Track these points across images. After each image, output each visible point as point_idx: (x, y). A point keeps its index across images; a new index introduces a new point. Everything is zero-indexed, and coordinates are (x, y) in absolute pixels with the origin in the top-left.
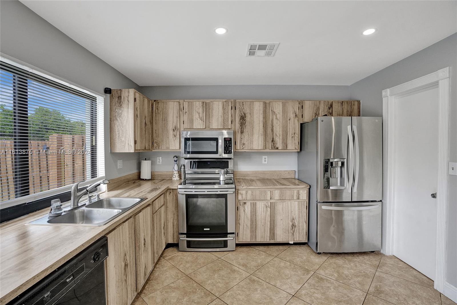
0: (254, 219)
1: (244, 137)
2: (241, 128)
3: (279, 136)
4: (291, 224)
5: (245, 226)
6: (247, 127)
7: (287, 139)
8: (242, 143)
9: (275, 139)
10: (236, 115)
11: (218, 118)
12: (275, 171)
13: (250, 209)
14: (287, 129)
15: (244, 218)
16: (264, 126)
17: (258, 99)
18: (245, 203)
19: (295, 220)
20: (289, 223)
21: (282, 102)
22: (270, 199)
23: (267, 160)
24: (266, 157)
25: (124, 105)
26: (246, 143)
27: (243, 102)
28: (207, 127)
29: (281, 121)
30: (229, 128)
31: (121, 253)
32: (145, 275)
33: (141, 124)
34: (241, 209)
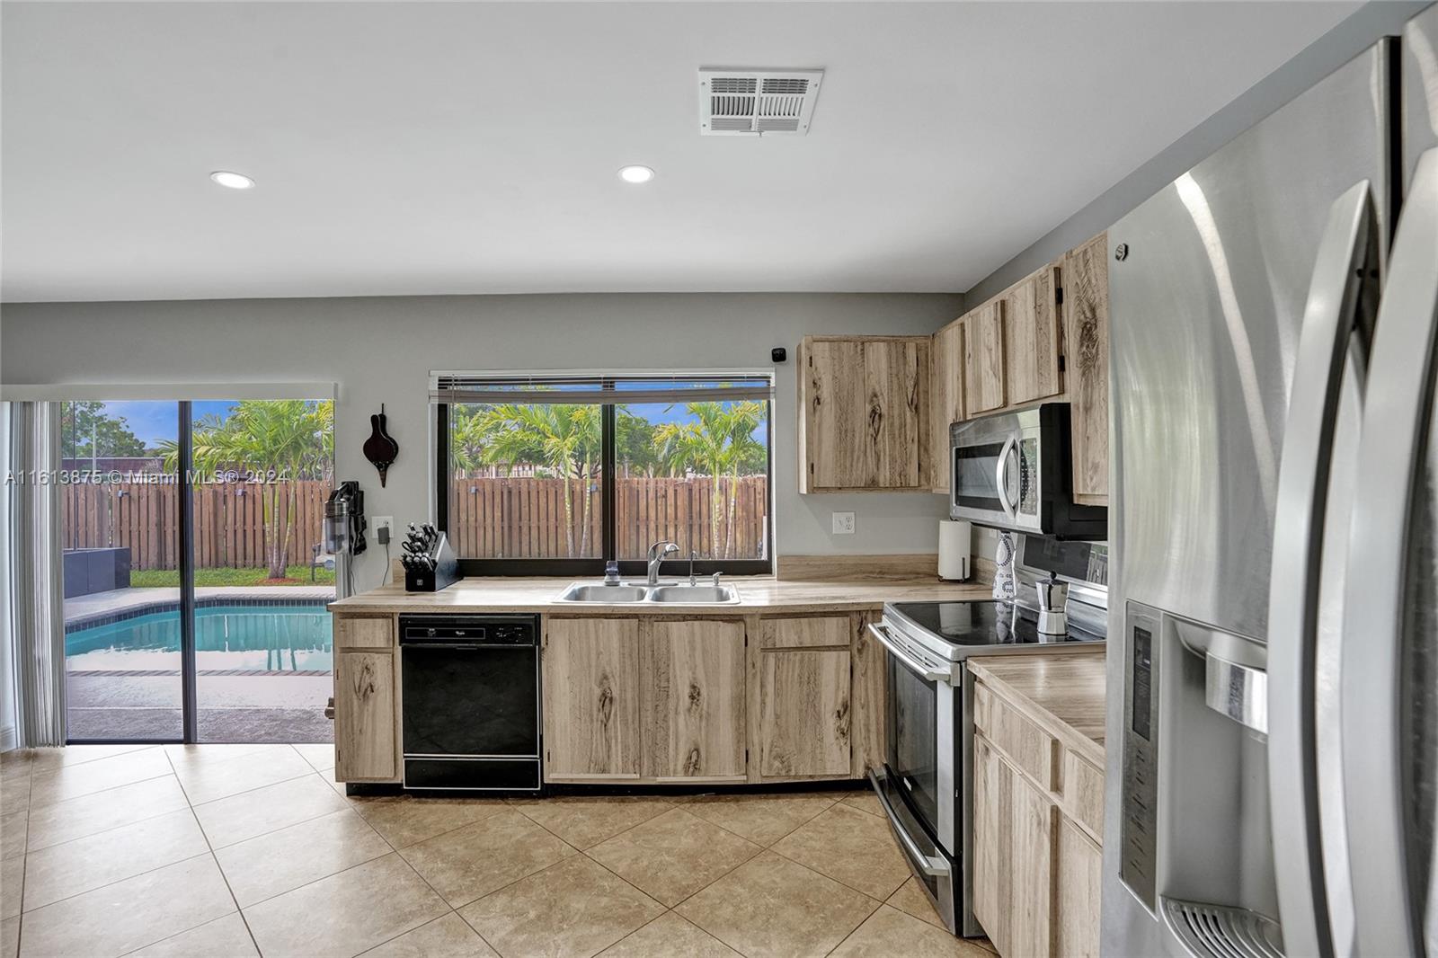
0: (1007, 851)
1: (1096, 430)
2: (1087, 386)
5: (987, 861)
6: (1102, 377)
8: (1090, 465)
13: (998, 791)
15: (985, 819)
18: (987, 751)
22: (1053, 785)
27: (1086, 252)
28: (1009, 400)
30: (1053, 392)
31: (590, 666)
32: (693, 765)
33: (843, 416)
34: (979, 769)
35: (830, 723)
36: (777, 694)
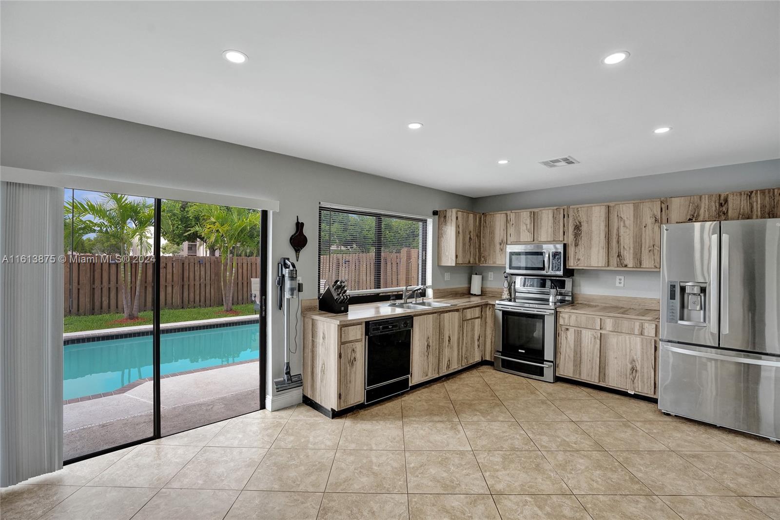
0: (579, 350)
1: (580, 251)
2: (576, 241)
3: (628, 250)
4: (630, 366)
5: (567, 357)
6: (583, 238)
7: (641, 253)
8: (576, 259)
9: (622, 253)
10: (569, 225)
11: (548, 229)
12: (635, 298)
13: (573, 338)
14: (641, 239)
15: (566, 347)
16: (606, 237)
17: (598, 203)
18: (567, 329)
19: (637, 362)
20: (626, 365)
21: (633, 203)
22: (601, 329)
23: (622, 281)
24: (622, 278)
25: (448, 224)
26: (582, 258)
27: (578, 208)
28: (535, 240)
29: (632, 228)
30: (561, 240)
31: (424, 334)
32: (448, 367)
33: (464, 239)
34: (562, 335)
35: (476, 343)
36: (466, 336)
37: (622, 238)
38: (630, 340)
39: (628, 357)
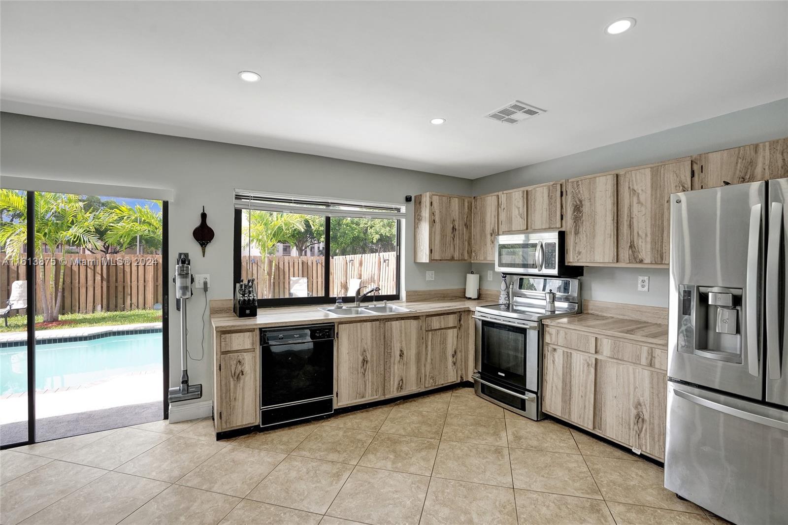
0: (568, 380)
1: (580, 241)
2: (576, 226)
3: (644, 236)
4: (634, 412)
6: (584, 223)
7: (662, 242)
8: (577, 252)
9: (635, 243)
10: (568, 205)
11: (542, 213)
12: (664, 310)
13: (562, 362)
14: (663, 221)
15: (553, 374)
16: (613, 220)
17: (603, 171)
18: (555, 350)
19: (643, 407)
20: (629, 409)
21: (651, 168)
22: (596, 352)
24: (646, 278)
25: (423, 211)
26: (583, 251)
27: (578, 182)
28: (529, 227)
29: (649, 206)
30: (558, 227)
31: (358, 347)
32: (400, 387)
33: (443, 230)
34: (549, 357)
35: (450, 360)
36: (432, 350)
37: (635, 221)
38: (634, 373)
39: (632, 396)
